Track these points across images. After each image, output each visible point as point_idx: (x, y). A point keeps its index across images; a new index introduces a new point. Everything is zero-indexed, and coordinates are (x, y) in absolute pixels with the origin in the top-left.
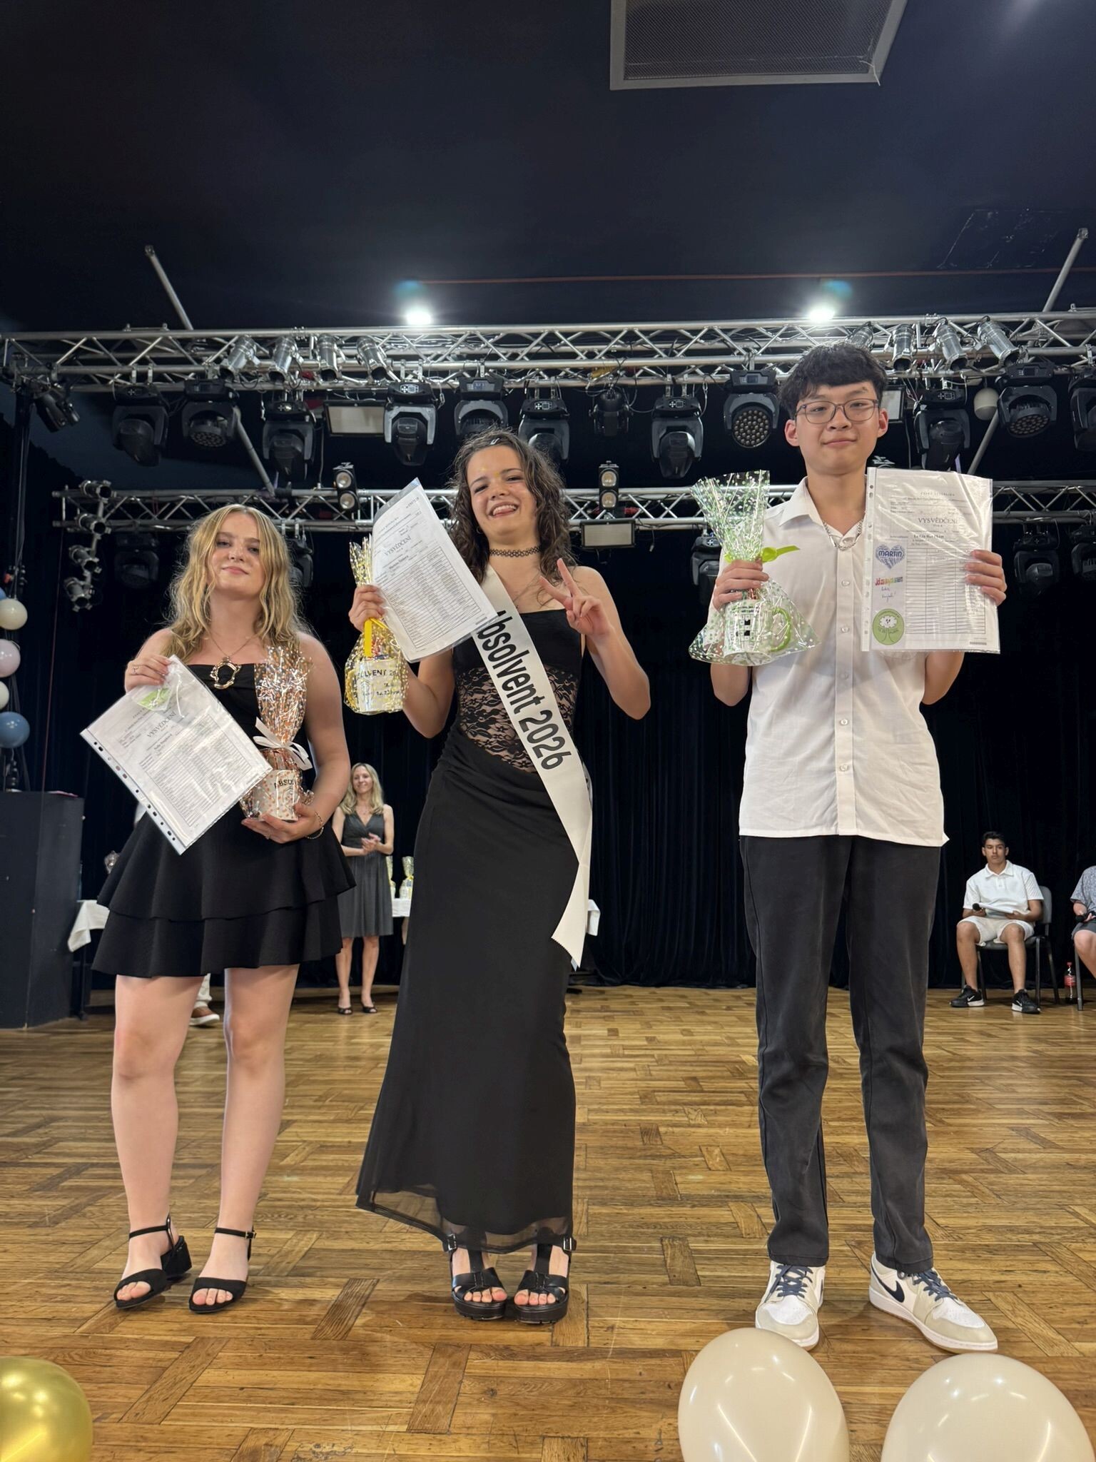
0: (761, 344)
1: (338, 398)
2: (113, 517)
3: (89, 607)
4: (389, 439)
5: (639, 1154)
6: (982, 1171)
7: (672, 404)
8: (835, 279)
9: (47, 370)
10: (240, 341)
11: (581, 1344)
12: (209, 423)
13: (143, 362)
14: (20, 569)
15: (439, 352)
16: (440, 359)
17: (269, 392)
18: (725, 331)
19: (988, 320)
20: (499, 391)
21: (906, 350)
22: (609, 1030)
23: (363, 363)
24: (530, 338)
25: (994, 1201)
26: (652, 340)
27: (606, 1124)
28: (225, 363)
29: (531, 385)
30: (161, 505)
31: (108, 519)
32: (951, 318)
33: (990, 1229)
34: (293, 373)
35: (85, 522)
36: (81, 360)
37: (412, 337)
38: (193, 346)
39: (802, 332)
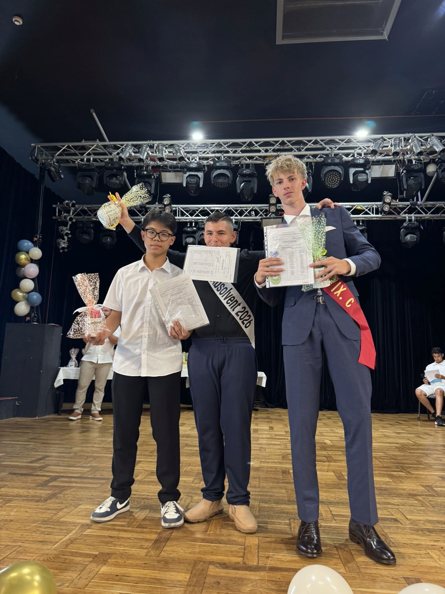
0: (337, 146)
1: (165, 169)
3: (66, 250)
4: (185, 185)
5: (281, 481)
6: (427, 495)
8: (369, 120)
9: (52, 158)
10: (127, 146)
11: (255, 564)
12: (114, 179)
13: (89, 154)
14: (40, 235)
15: (205, 150)
16: (206, 153)
17: (138, 166)
18: (322, 141)
19: (433, 135)
20: (229, 165)
21: (398, 148)
22: (270, 427)
23: (175, 155)
24: (242, 144)
25: (431, 509)
26: (292, 144)
27: (268, 468)
28: (121, 155)
29: (242, 163)
30: (95, 210)
31: (75, 215)
32: (417, 135)
33: (430, 522)
34: (148, 159)
35: (65, 217)
36: (65, 154)
37: (195, 144)
38: (109, 148)
39: (354, 141)
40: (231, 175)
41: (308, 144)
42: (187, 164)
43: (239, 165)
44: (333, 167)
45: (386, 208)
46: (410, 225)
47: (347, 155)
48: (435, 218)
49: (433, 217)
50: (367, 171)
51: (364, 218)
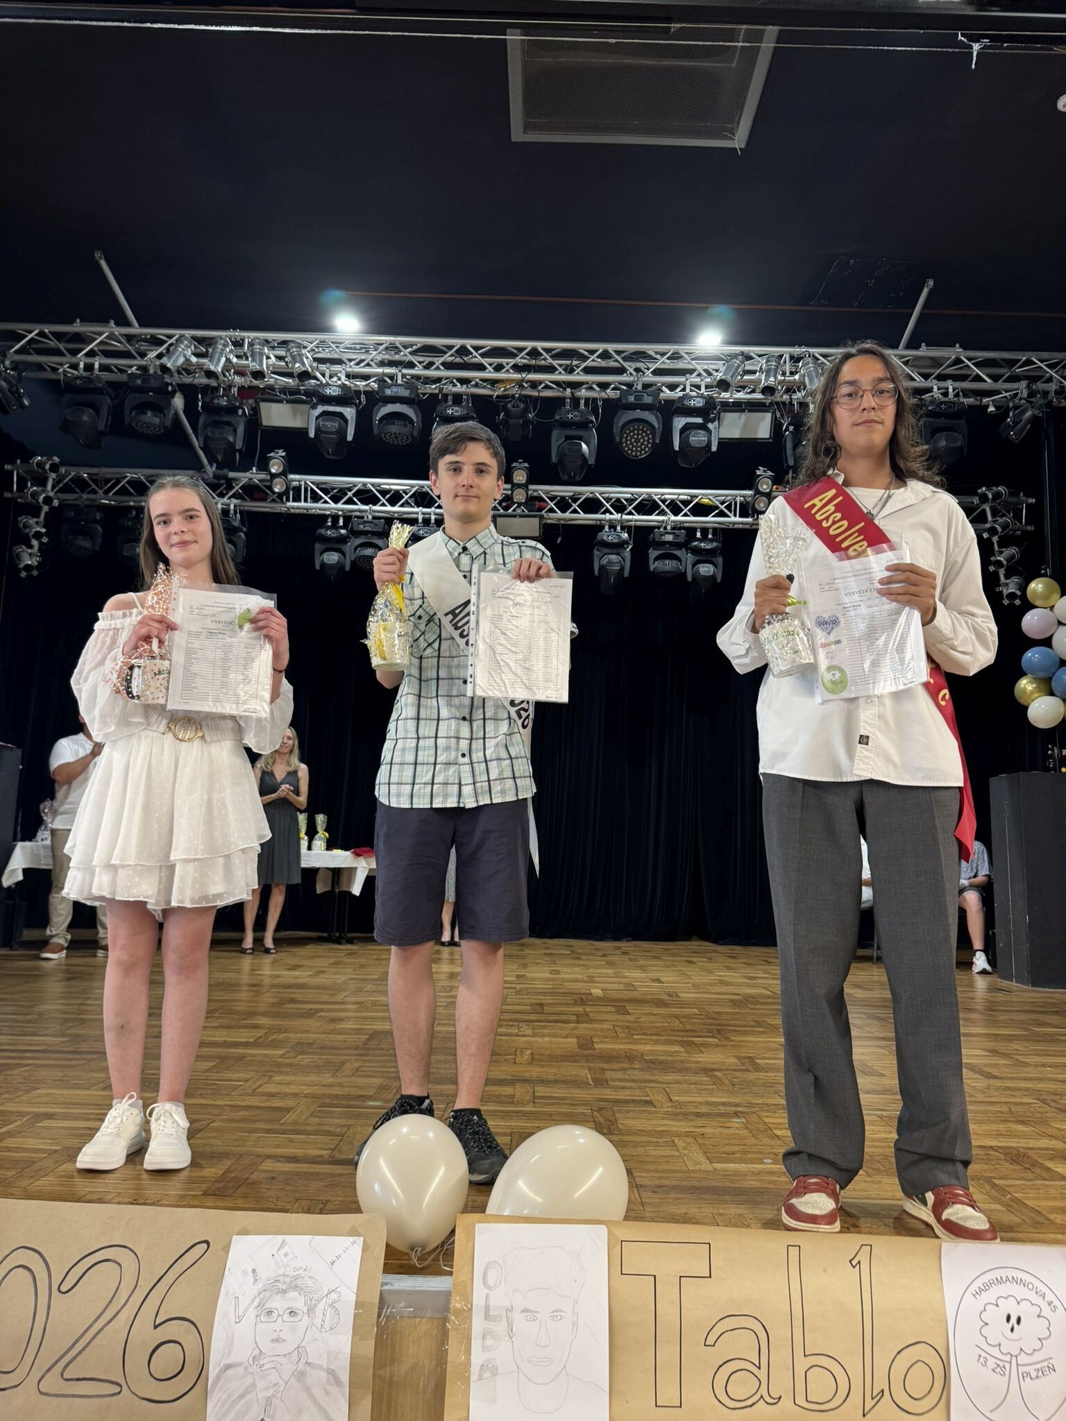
0: (650, 365)
1: (270, 395)
2: (60, 491)
3: (35, 573)
4: (312, 434)
7: (570, 416)
10: (180, 339)
12: (149, 414)
13: (91, 354)
15: (363, 358)
16: (362, 365)
17: (207, 386)
18: (618, 352)
20: (413, 396)
21: (772, 379)
23: (290, 365)
24: (445, 349)
25: (728, 1088)
26: (552, 357)
28: (165, 359)
29: (445, 391)
30: (108, 481)
31: (56, 492)
32: (812, 350)
34: (229, 371)
35: (34, 495)
36: (33, 349)
37: (338, 343)
38: (138, 341)
39: (686, 356)
40: (418, 419)
41: (589, 358)
42: (317, 388)
43: (437, 395)
44: (638, 414)
45: (762, 504)
47: (672, 387)
50: (710, 426)
51: (717, 525)
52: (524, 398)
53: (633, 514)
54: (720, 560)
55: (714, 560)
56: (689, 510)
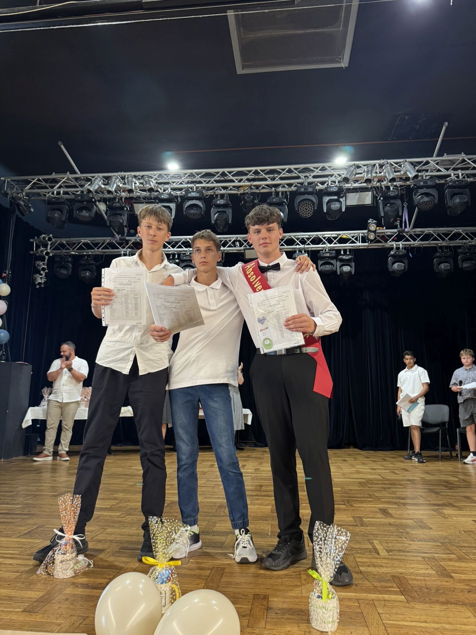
0: (311, 174)
1: (138, 200)
2: (53, 249)
3: (43, 286)
7: (274, 200)
9: (21, 191)
10: (98, 178)
12: (84, 212)
13: (60, 187)
14: (9, 271)
15: (179, 181)
16: (178, 184)
17: (111, 198)
18: (296, 169)
19: (406, 161)
20: (202, 196)
21: (370, 175)
23: (145, 186)
24: (215, 174)
26: (265, 173)
28: (89, 187)
29: (216, 193)
30: (74, 244)
37: (167, 175)
38: (80, 180)
39: (328, 168)
40: (203, 206)
41: (281, 173)
42: (158, 195)
43: (213, 195)
44: (306, 196)
45: (372, 237)
46: (397, 253)
47: (323, 183)
48: (424, 245)
49: (422, 244)
50: (341, 200)
51: (351, 248)
52: (253, 194)
53: (310, 245)
54: (353, 264)
55: (350, 264)
56: (337, 241)
